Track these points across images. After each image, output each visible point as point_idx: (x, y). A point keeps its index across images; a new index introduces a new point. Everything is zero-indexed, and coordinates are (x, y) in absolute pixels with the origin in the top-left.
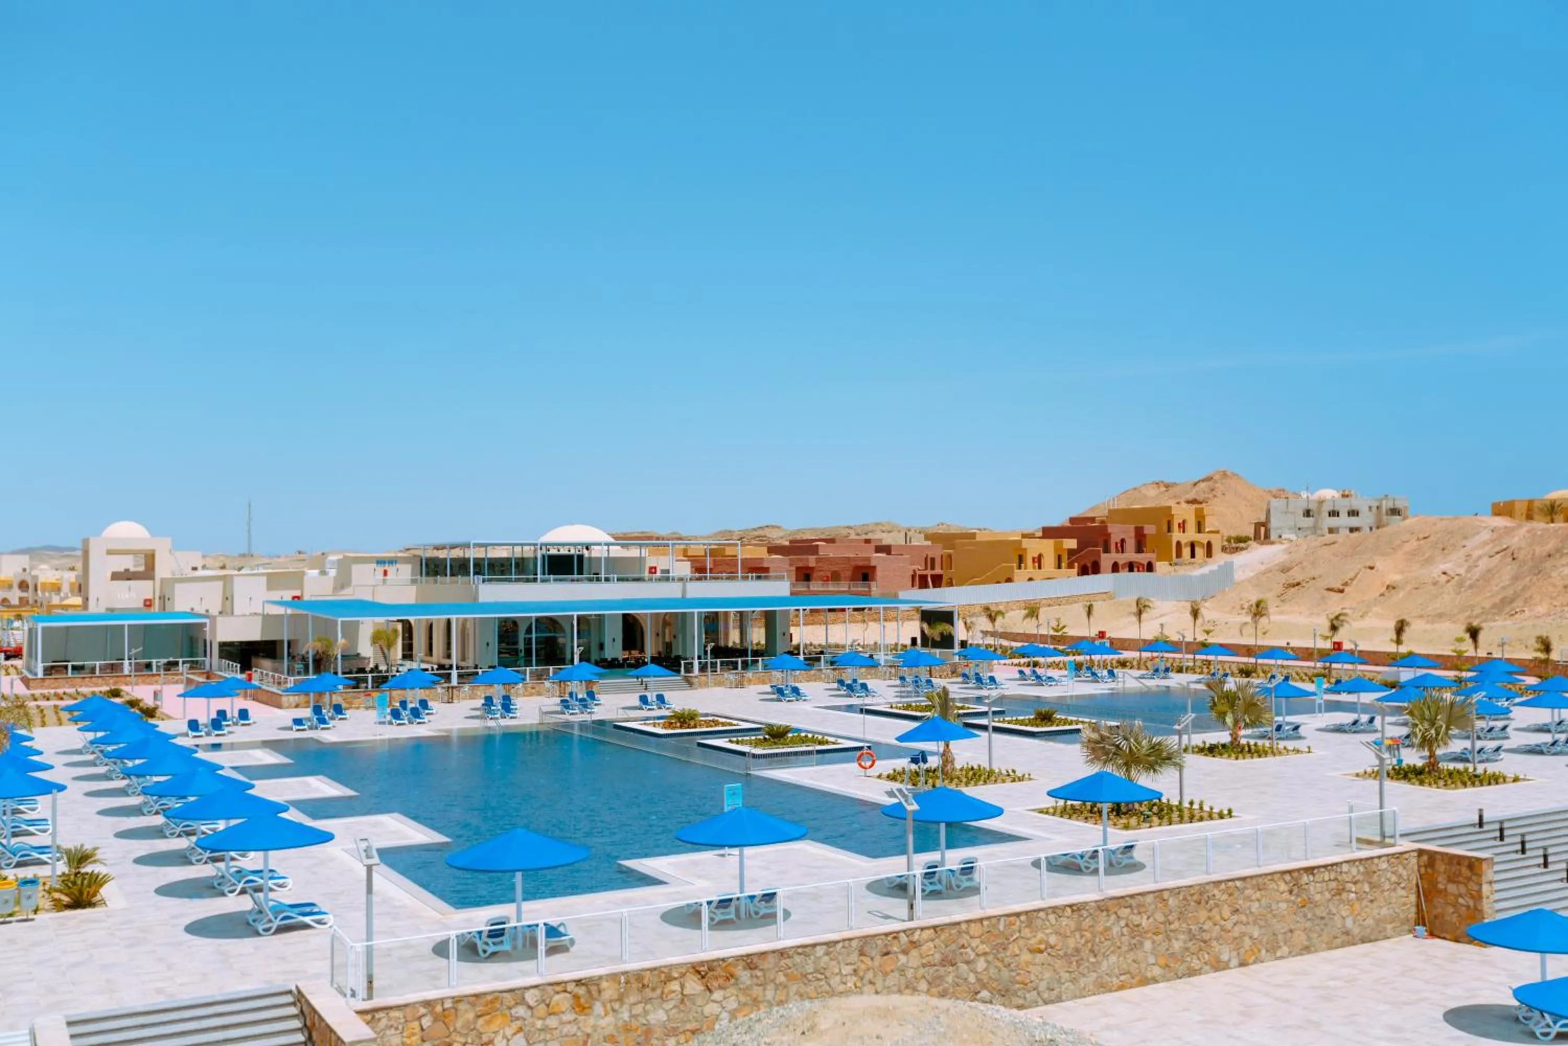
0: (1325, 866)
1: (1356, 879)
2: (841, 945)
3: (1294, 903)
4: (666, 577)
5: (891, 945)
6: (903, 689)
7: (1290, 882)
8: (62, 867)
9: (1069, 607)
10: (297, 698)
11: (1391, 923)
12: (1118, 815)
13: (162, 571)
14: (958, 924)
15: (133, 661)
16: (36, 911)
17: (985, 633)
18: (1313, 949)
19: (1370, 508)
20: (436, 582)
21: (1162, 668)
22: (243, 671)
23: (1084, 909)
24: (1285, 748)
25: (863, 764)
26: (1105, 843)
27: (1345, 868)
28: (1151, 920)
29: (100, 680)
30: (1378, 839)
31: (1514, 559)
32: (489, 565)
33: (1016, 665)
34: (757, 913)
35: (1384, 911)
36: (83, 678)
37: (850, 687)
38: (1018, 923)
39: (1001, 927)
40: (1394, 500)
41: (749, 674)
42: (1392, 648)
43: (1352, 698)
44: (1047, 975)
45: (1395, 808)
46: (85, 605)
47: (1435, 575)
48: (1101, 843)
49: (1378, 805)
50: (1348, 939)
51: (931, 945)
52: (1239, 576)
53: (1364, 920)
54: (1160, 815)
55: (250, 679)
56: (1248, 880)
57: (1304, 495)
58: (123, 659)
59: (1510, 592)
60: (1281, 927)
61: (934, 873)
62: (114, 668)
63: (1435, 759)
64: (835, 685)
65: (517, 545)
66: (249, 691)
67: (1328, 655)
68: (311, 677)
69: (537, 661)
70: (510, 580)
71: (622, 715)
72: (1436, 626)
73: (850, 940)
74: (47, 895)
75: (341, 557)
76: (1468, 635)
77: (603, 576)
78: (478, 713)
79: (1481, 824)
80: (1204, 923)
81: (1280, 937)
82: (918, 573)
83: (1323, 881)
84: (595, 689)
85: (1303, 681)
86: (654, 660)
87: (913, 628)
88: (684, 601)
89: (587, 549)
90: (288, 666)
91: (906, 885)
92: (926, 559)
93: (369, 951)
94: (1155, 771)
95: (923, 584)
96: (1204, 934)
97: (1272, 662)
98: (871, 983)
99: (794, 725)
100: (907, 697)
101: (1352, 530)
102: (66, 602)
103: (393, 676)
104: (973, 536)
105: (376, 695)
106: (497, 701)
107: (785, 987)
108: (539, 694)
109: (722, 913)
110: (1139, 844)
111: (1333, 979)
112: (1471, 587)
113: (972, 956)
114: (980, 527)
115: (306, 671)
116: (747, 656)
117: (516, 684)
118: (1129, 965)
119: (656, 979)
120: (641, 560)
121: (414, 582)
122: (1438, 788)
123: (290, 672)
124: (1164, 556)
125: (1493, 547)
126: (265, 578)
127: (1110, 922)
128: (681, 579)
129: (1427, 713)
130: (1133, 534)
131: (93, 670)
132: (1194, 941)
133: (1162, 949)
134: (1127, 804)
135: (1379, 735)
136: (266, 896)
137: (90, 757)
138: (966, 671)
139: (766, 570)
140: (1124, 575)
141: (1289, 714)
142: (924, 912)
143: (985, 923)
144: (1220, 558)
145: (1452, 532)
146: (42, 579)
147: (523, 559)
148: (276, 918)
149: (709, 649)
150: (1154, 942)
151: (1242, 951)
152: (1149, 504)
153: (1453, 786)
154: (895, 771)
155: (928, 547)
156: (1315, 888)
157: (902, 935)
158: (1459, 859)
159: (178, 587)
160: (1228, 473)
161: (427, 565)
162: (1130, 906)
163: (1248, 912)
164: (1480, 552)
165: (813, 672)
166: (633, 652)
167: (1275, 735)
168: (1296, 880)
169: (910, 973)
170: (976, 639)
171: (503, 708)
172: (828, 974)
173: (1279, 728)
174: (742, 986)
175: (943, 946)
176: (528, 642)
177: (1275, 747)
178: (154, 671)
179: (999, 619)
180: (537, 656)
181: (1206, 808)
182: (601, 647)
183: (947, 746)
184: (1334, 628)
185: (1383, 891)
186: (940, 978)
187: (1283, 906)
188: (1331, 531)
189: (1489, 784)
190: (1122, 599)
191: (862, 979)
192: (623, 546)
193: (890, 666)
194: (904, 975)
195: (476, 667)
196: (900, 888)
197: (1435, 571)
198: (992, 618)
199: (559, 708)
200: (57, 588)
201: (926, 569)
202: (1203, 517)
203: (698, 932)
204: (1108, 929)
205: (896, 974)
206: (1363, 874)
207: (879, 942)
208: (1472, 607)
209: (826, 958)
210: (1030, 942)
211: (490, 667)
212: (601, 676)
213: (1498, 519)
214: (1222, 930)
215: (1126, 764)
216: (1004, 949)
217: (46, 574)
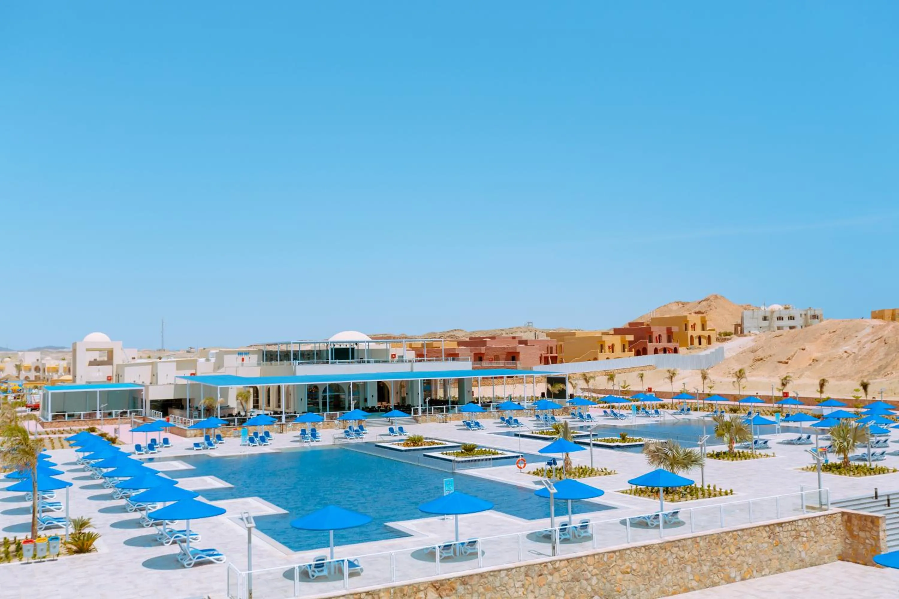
0: (789, 522)
1: (807, 529)
2: (514, 570)
3: (771, 543)
4: (401, 360)
5: (543, 570)
6: (538, 422)
7: (769, 531)
8: (71, 530)
9: (630, 374)
10: (195, 431)
11: (827, 555)
12: (667, 493)
13: (117, 360)
14: (581, 557)
15: (102, 411)
16: (58, 555)
17: (583, 390)
18: (783, 570)
19: (801, 315)
20: (271, 364)
21: (686, 408)
22: (164, 416)
23: (652, 548)
24: (760, 454)
25: (519, 465)
26: (662, 510)
27: (800, 523)
28: (690, 554)
29: (83, 423)
30: (818, 506)
31: (886, 343)
32: (301, 354)
33: (602, 408)
34: (465, 552)
35: (823, 548)
36: (74, 421)
37: (508, 422)
38: (615, 557)
39: (605, 559)
40: (815, 310)
41: (450, 415)
42: (818, 395)
43: (797, 424)
44: (632, 587)
45: (828, 488)
46: (74, 380)
47: (841, 353)
48: (660, 510)
49: (818, 486)
50: (803, 564)
51: (566, 570)
52: (727, 355)
53: (812, 553)
54: (691, 493)
55: (168, 420)
56: (745, 531)
57: (763, 308)
58: (96, 411)
59: (883, 363)
60: (764, 558)
61: (565, 529)
62: (91, 416)
63: (847, 459)
64: (500, 421)
65: (317, 343)
66: (168, 428)
67: (781, 400)
68: (202, 420)
69: (330, 408)
70: (313, 363)
71: (380, 439)
72: (842, 382)
73: (520, 567)
74: (63, 546)
75: (218, 351)
76: (862, 388)
77: (366, 360)
78: (298, 439)
79: (876, 497)
80: (720, 555)
81: (764, 563)
82: (543, 356)
83: (788, 531)
84: (363, 424)
85: (767, 415)
86: (396, 407)
87: (543, 387)
88: (412, 374)
89: (356, 344)
90: (189, 413)
91: (550, 535)
92: (547, 348)
93: (250, 576)
94: (688, 468)
95: (546, 362)
96: (720, 562)
97: (749, 404)
98: (532, 592)
99: (478, 444)
100: (542, 427)
101: (791, 328)
102: (62, 378)
103: (249, 418)
104: (574, 334)
105: (240, 429)
106: (308, 432)
107: (484, 594)
108: (332, 428)
109: (446, 553)
110: (681, 511)
111: (795, 587)
112: (861, 360)
113: (589, 576)
114: (576, 328)
115: (200, 416)
116: (448, 404)
117: (319, 422)
118: (678, 580)
119: (410, 592)
120: (387, 350)
121: (259, 364)
122: (850, 476)
123: (191, 417)
124: (684, 344)
125: (873, 337)
126: (175, 364)
127: (668, 555)
128: (410, 361)
129: (842, 433)
130: (665, 332)
131: (79, 417)
132: (715, 567)
133: (697, 571)
134: (672, 487)
135: (815, 446)
136: (188, 545)
137: (82, 467)
138: (574, 411)
139: (457, 355)
140: (661, 355)
141: (761, 434)
142: (561, 551)
143: (596, 557)
144: (716, 345)
145: (849, 328)
146: (47, 366)
147: (320, 351)
148: (194, 558)
149: (427, 400)
150: (692, 567)
151: (742, 572)
152: (673, 315)
153: (859, 475)
154: (537, 469)
155: (548, 341)
156: (783, 535)
157: (549, 564)
158: (866, 518)
159: (127, 369)
160: (718, 296)
161: (266, 355)
162: (678, 547)
163: (745, 549)
164: (866, 340)
165: (486, 413)
166: (383, 403)
167: (754, 446)
168: (772, 530)
169: (554, 586)
170: (579, 393)
171: (312, 436)
172: (507, 587)
173: (756, 442)
174: (459, 595)
175: (572, 570)
176: (324, 398)
177: (754, 453)
178: (114, 417)
179: (591, 381)
180: (330, 405)
181: (718, 489)
182: (366, 400)
183: (567, 455)
184: (784, 385)
185: (822, 536)
186: (571, 588)
187: (766, 545)
188: (779, 328)
189: (879, 473)
190: (660, 369)
191: (527, 589)
192: (376, 342)
193: (530, 409)
194: (551, 587)
195: (295, 413)
196: (547, 537)
197: (840, 351)
198: (587, 381)
199: (343, 436)
200: (56, 370)
201: (548, 353)
202: (706, 322)
203: (434, 563)
204: (666, 560)
205: (546, 587)
206: (810, 526)
207: (536, 568)
208: (862, 371)
209: (507, 578)
210: (622, 567)
211: (303, 413)
212: (366, 417)
213: (875, 320)
214: (731, 559)
215: (671, 464)
216: (607, 572)
217: (50, 362)
